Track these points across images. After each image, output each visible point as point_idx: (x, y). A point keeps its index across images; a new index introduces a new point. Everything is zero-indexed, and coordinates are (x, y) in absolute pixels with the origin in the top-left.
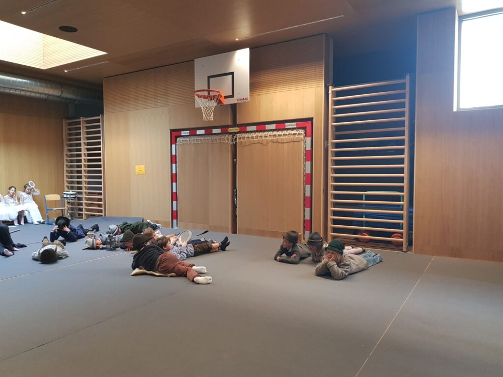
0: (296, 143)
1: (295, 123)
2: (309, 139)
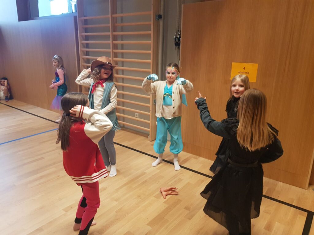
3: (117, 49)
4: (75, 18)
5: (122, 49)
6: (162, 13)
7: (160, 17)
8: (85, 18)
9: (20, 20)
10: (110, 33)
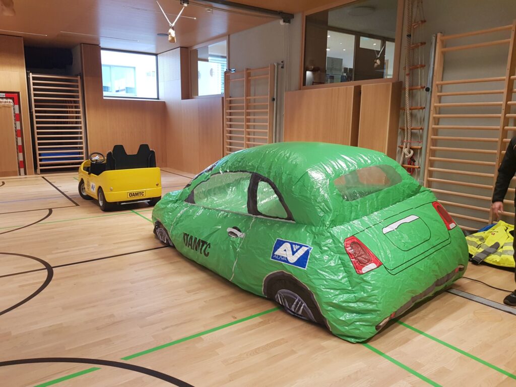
0: (7, 109)
1: (4, 94)
2: (17, 107)
3: (249, 122)
4: (223, 98)
5: (254, 122)
6: (275, 97)
7: (274, 100)
8: (231, 99)
9: (183, 98)
10: (244, 111)
